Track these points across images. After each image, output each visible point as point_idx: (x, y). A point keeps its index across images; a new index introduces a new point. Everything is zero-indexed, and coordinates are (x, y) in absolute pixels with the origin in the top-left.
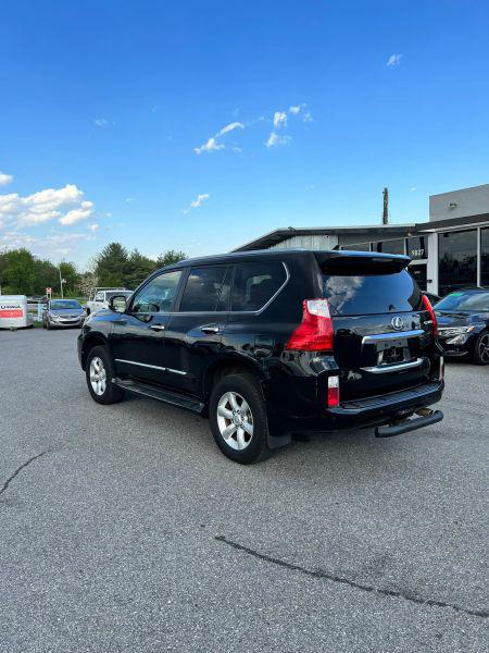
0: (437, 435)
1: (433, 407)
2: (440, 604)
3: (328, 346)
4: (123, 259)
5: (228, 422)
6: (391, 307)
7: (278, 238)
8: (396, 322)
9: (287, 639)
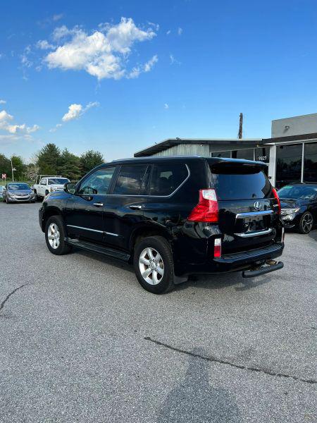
0: (278, 277)
1: (277, 260)
2: (285, 376)
3: (215, 219)
4: (57, 155)
5: (147, 267)
6: (253, 195)
7: (168, 145)
8: (257, 205)
9: (196, 395)
